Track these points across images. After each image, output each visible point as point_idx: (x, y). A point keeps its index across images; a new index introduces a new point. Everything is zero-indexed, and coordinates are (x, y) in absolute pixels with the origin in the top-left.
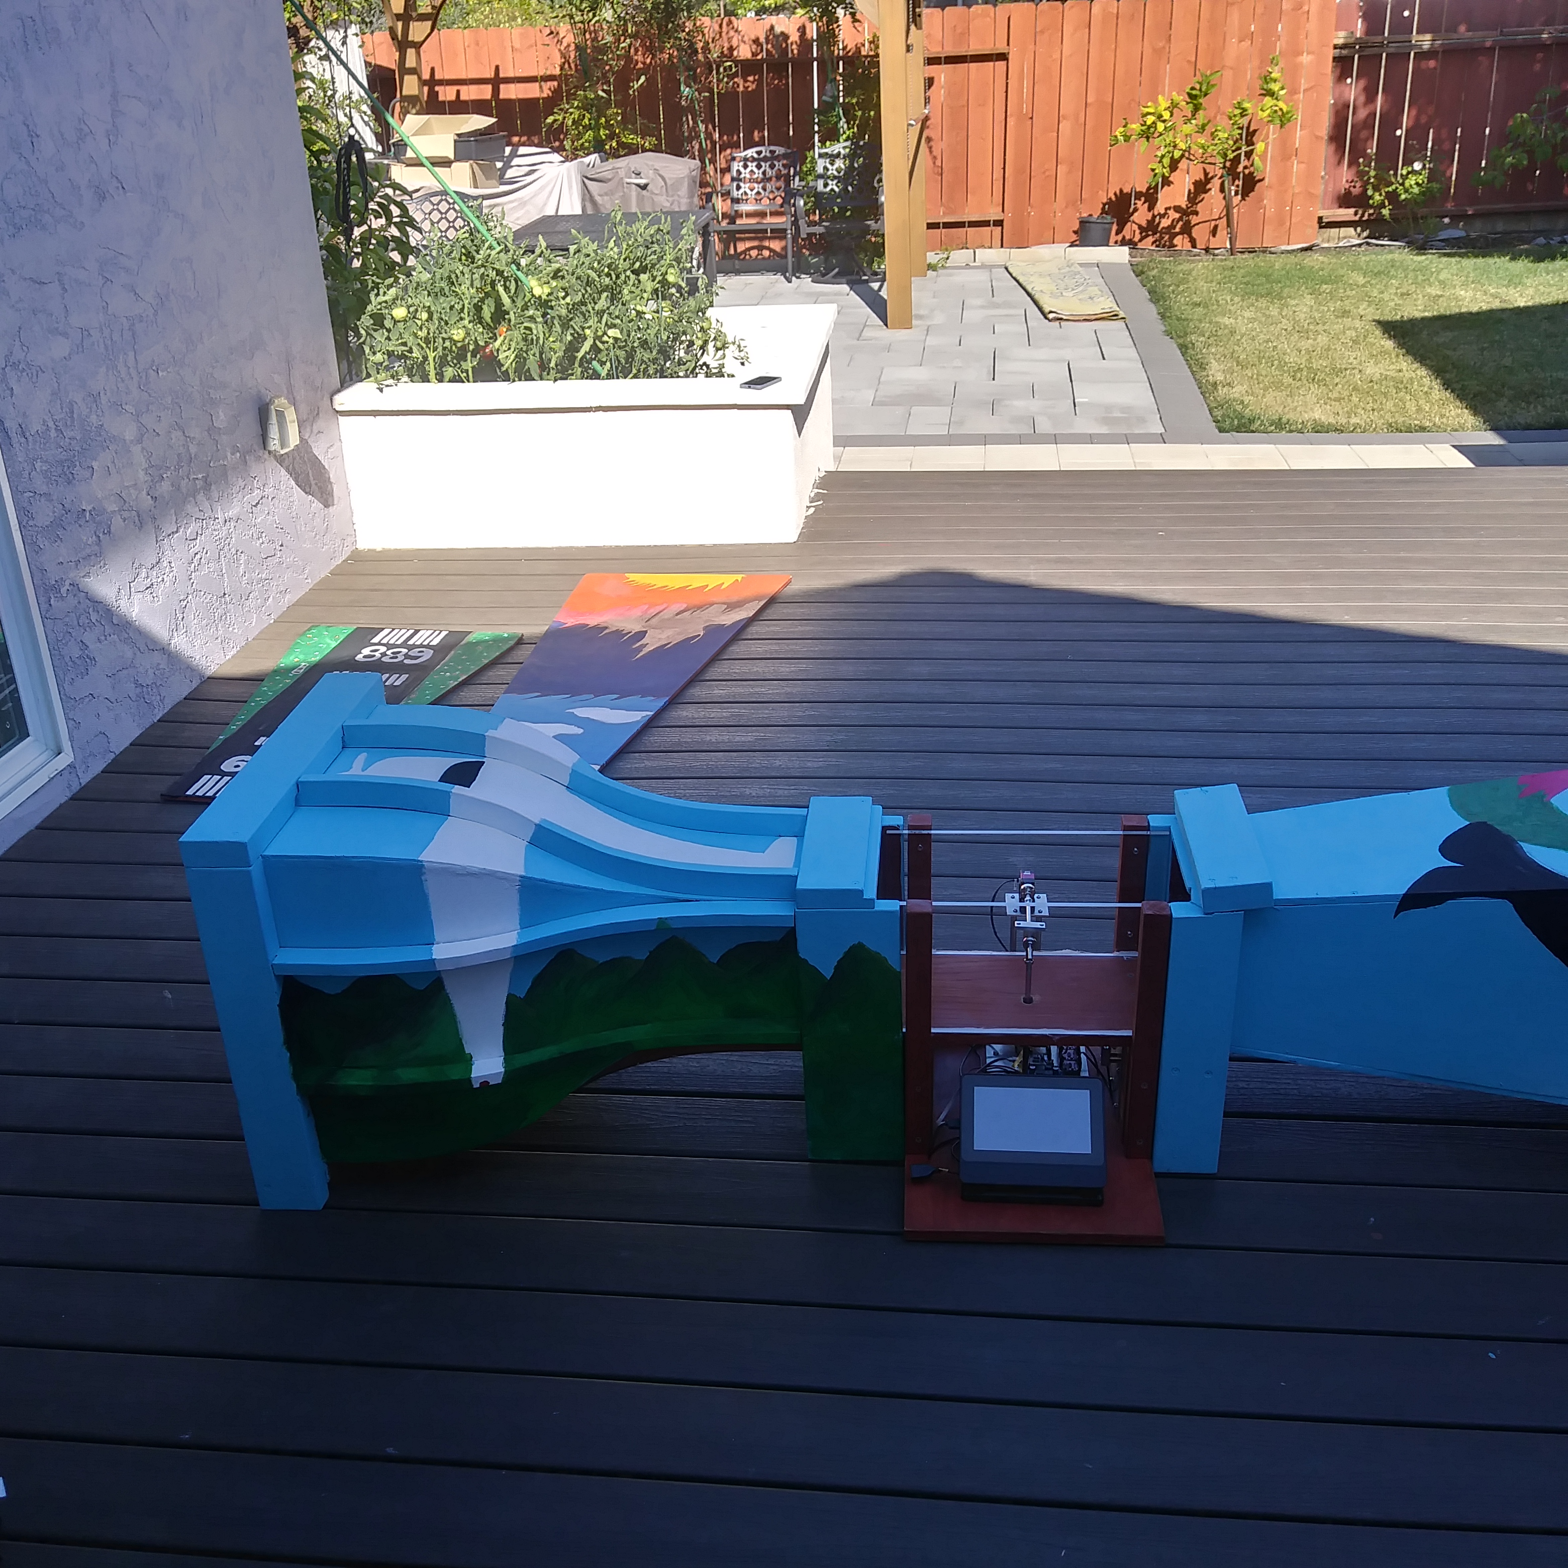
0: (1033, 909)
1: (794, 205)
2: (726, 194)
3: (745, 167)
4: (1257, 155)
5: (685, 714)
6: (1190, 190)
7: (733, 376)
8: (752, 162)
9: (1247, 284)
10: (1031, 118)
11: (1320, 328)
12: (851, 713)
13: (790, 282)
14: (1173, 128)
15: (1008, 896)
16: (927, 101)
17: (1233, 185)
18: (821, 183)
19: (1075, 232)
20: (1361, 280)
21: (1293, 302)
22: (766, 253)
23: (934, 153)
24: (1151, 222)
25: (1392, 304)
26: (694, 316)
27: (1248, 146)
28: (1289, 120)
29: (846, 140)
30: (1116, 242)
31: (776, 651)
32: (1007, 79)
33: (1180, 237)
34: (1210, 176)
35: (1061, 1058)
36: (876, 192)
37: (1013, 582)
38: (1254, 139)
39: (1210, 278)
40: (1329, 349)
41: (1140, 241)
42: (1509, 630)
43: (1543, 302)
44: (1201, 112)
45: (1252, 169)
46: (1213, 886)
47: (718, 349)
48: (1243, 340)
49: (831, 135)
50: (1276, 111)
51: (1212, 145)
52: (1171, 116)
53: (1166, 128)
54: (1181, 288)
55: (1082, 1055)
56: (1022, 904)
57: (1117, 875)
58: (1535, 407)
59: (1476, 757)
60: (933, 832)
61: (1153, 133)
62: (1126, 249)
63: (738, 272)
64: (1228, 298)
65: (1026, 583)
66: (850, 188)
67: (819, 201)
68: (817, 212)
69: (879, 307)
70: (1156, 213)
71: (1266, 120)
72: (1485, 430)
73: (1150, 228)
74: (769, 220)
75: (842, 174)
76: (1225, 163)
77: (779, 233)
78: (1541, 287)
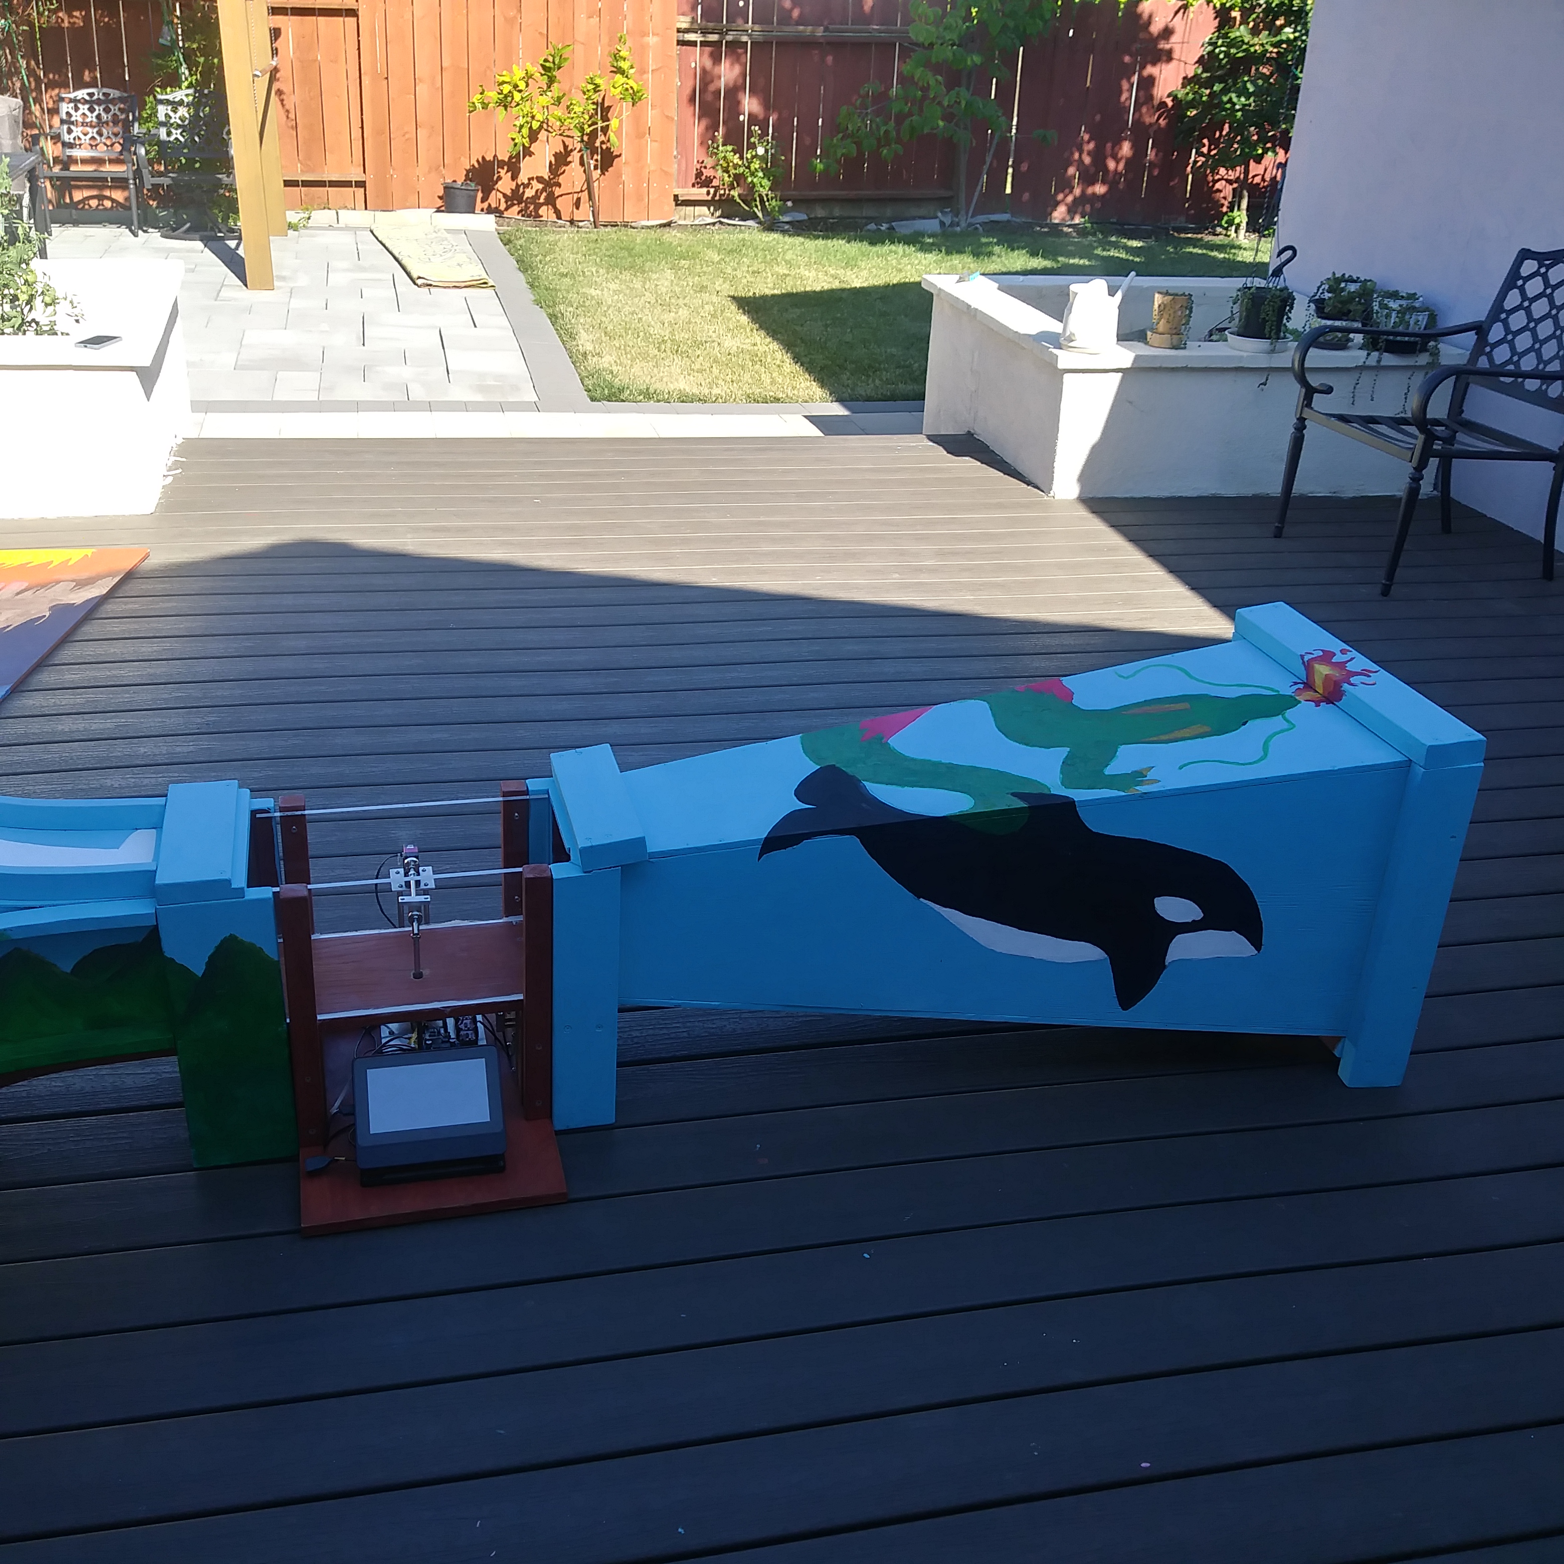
0: (418, 883)
1: (135, 154)
2: (56, 138)
3: (77, 109)
4: (612, 131)
5: (31, 702)
6: (551, 162)
7: (67, 334)
8: (83, 104)
9: (610, 256)
10: (387, 78)
11: (681, 302)
12: (223, 692)
13: (136, 235)
14: (529, 99)
15: (393, 872)
16: (275, 52)
17: (592, 159)
18: (163, 132)
19: (440, 197)
20: (716, 258)
21: (654, 276)
22: (108, 204)
23: (287, 107)
24: (515, 192)
25: (744, 281)
26: (16, 268)
27: (603, 122)
28: (640, 99)
29: (188, 88)
30: (482, 210)
31: (136, 630)
32: (358, 36)
33: (544, 208)
34: (569, 149)
35: (458, 1030)
36: (225, 144)
37: (391, 551)
38: (609, 115)
39: (575, 250)
40: (690, 322)
41: (506, 209)
42: (857, 587)
43: (876, 284)
44: (555, 85)
45: (608, 145)
46: (590, 845)
47: (47, 305)
48: (610, 312)
49: (174, 81)
50: (627, 89)
51: (568, 118)
52: (527, 86)
53: (522, 98)
54: (548, 259)
55: (479, 1024)
56: (407, 879)
57: (500, 841)
58: (874, 381)
59: (833, 705)
60: (306, 812)
61: (511, 102)
62: (492, 217)
63: (76, 223)
64: (594, 270)
65: (405, 552)
66: (197, 139)
67: (164, 150)
68: (163, 162)
69: (236, 265)
70: (520, 183)
71: (618, 97)
72: (832, 402)
73: (515, 198)
74: (108, 168)
75: (187, 122)
76: (582, 136)
77: (120, 183)
78: (874, 270)
